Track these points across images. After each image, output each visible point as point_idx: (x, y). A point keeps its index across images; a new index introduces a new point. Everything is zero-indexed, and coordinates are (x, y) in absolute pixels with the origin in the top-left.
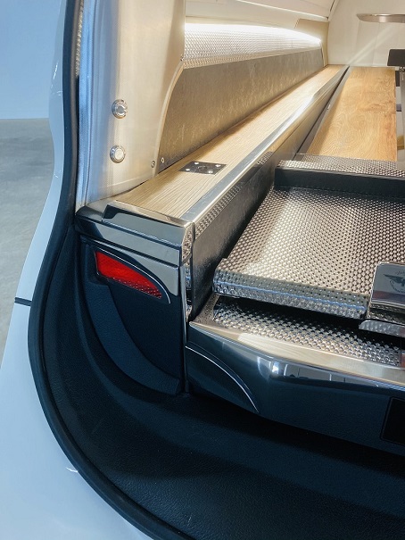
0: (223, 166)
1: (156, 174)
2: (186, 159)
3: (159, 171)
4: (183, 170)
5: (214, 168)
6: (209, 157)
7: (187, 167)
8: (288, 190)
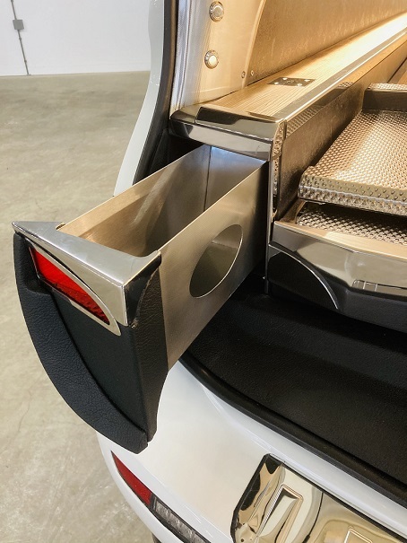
0: (311, 81)
1: (245, 86)
2: (275, 75)
3: (248, 84)
4: (272, 83)
5: (304, 82)
6: (298, 74)
7: (275, 81)
8: (377, 113)
